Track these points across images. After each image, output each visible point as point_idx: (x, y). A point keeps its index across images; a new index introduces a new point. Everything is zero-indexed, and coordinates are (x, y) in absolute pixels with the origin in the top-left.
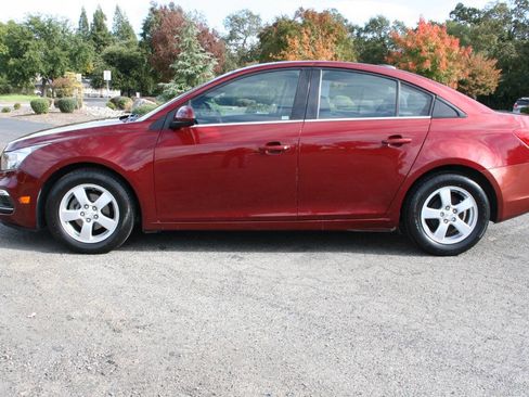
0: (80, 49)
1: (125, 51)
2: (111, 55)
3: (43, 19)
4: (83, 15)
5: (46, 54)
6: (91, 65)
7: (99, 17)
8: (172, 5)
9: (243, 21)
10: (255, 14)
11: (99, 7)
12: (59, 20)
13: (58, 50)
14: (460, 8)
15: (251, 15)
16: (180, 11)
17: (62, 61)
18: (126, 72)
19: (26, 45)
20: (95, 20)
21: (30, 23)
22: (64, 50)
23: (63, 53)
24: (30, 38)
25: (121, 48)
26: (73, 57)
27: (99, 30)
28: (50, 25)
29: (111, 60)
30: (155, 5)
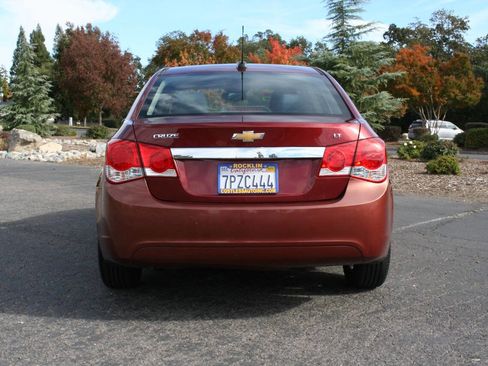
14: (393, 27)
16: (97, 32)
30: (72, 26)
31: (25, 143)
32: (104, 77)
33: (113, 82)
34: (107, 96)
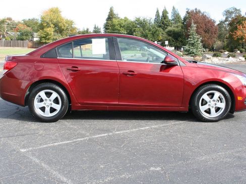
0: (157, 30)
1: (176, 29)
2: (170, 31)
3: (142, 19)
4: (158, 12)
5: (142, 33)
6: (161, 37)
7: (165, 12)
8: (196, 9)
9: (232, 13)
10: (238, 9)
11: (165, 8)
12: (148, 18)
13: (147, 31)
15: (236, 9)
16: (200, 12)
17: (149, 36)
18: (177, 39)
19: (135, 30)
20: (163, 14)
21: (136, 21)
22: (150, 31)
23: (149, 32)
24: (136, 27)
25: (174, 28)
26: (153, 34)
27: (165, 19)
28: (144, 21)
29: (170, 33)
30: (189, 10)
31: (208, 58)
32: (204, 31)
33: (208, 33)
34: (206, 39)
